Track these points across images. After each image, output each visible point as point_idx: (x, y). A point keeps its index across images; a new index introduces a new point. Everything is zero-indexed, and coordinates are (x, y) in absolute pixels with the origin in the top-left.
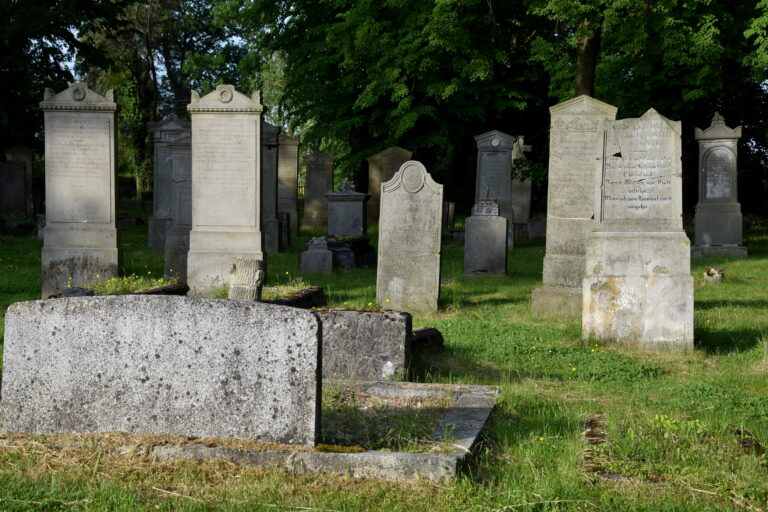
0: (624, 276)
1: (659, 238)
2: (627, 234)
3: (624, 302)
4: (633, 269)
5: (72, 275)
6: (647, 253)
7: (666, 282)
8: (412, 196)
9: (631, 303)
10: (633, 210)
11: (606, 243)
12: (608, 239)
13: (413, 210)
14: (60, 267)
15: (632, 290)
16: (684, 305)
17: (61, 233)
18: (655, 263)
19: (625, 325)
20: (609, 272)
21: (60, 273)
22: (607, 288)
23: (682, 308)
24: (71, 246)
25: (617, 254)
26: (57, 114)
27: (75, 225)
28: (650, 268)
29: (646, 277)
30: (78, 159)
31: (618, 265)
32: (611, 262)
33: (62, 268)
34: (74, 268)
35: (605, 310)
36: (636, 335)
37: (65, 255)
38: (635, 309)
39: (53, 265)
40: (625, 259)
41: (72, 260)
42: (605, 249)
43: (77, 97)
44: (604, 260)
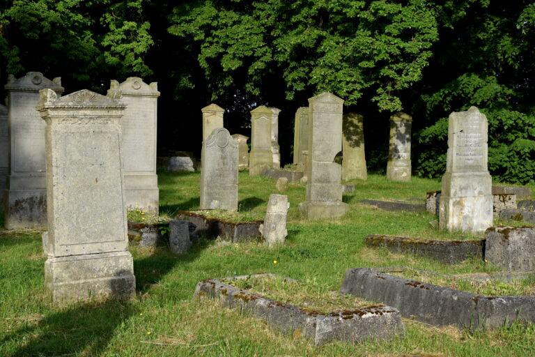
0: (466, 197)
1: (480, 176)
2: (467, 174)
3: (466, 211)
4: (469, 193)
5: (31, 209)
6: (475, 184)
7: (482, 199)
8: (222, 149)
9: (469, 212)
10: (468, 161)
11: (459, 179)
12: (459, 177)
13: (223, 158)
14: (23, 204)
15: (469, 205)
16: (489, 211)
17: (23, 180)
18: (478, 189)
19: (466, 224)
20: (460, 195)
21: (22, 209)
22: (459, 204)
23: (488, 212)
24: (30, 189)
25: (463, 185)
26: (20, 94)
27: (32, 174)
28: (476, 192)
29: (474, 197)
30: (35, 126)
31: (464, 191)
32: (461, 189)
33: (25, 205)
34: (33, 205)
35: (458, 216)
36: (470, 229)
37: (26, 196)
38: (470, 215)
39: (17, 203)
40: (466, 188)
41: (32, 199)
42: (459, 183)
43: (36, 82)
44: (458, 188)
